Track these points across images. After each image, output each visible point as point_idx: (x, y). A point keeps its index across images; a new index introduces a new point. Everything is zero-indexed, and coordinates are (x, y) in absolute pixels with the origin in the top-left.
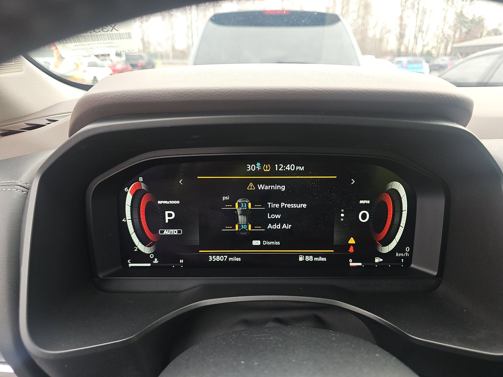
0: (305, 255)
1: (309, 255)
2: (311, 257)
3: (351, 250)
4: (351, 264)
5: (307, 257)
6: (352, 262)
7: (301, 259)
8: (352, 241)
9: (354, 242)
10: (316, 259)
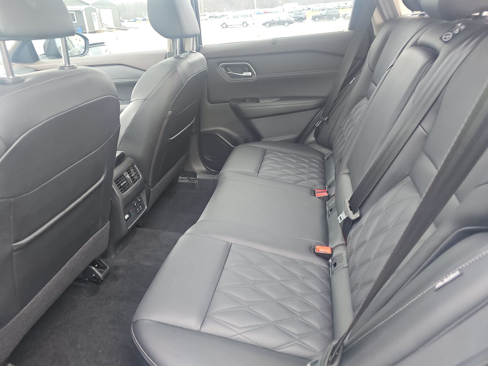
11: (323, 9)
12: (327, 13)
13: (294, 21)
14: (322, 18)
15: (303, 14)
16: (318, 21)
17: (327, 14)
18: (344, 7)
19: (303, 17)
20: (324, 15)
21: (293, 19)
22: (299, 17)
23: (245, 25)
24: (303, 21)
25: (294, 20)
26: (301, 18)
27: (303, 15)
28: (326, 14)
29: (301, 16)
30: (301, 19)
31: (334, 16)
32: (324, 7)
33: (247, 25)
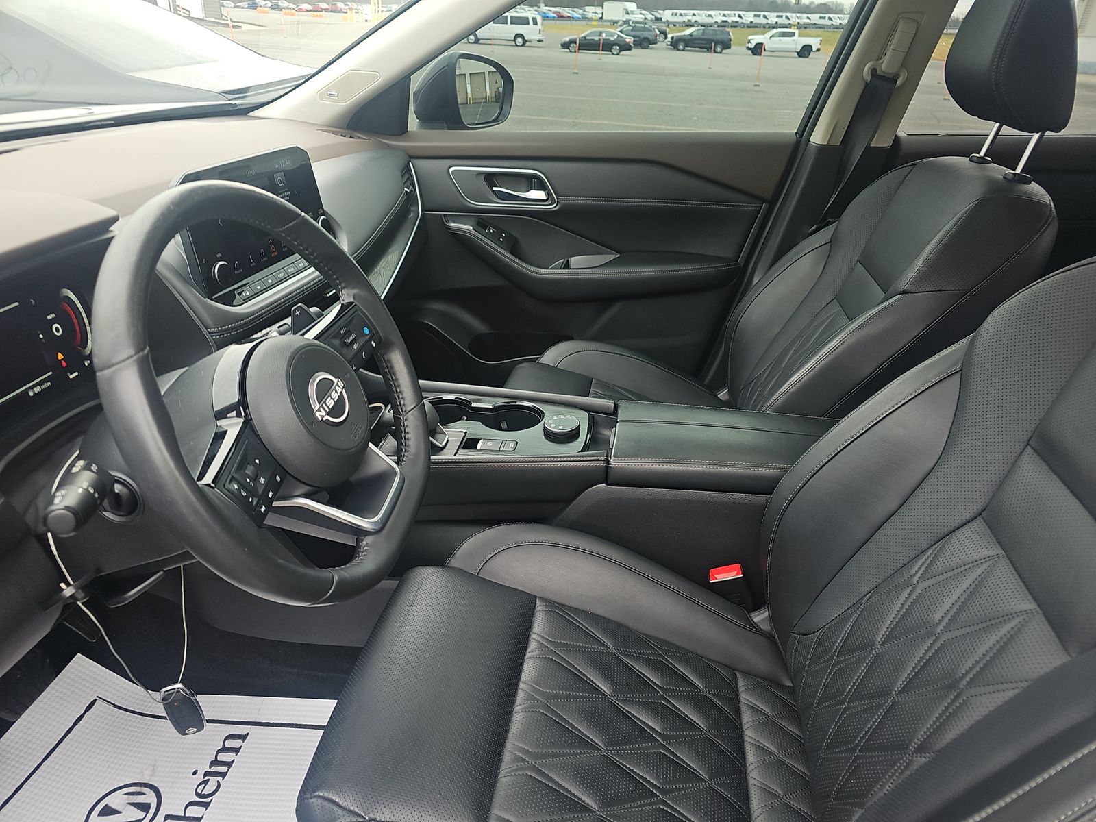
0: (32, 388)
1: (36, 387)
2: (38, 387)
3: (64, 364)
4: (71, 377)
5: (35, 389)
6: (71, 374)
7: (31, 394)
8: (60, 356)
9: (63, 357)
10: (43, 387)
11: (689, 23)
12: (703, 34)
13: (632, 45)
14: (693, 45)
15: (650, 31)
16: (683, 50)
17: (704, 37)
18: (736, 24)
19: (651, 38)
20: (697, 37)
21: (630, 40)
22: (642, 37)
23: (520, 40)
24: (650, 46)
25: (634, 41)
26: (646, 39)
27: (650, 33)
28: (701, 37)
29: (646, 34)
30: (646, 41)
31: (717, 42)
32: (693, 19)
33: (525, 41)
